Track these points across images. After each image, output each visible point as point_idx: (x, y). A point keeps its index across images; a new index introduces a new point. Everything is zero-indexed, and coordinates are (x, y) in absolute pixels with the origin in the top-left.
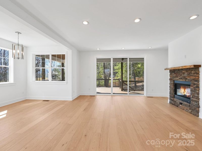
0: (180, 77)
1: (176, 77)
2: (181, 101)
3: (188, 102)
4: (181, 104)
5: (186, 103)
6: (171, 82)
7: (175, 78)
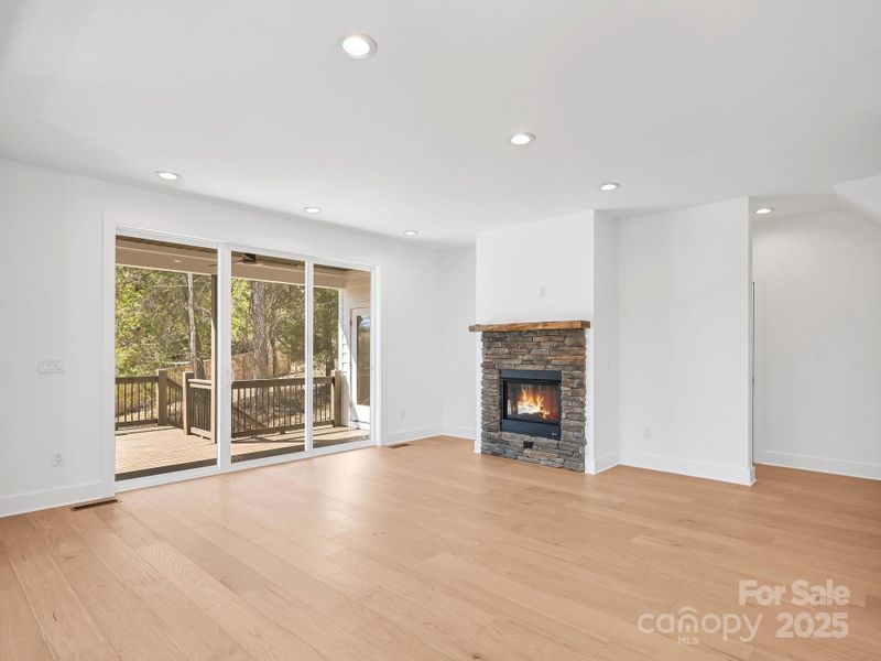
0: (525, 358)
1: (512, 356)
2: (528, 438)
3: (550, 437)
4: (528, 445)
5: (545, 440)
6: (490, 376)
7: (506, 362)
